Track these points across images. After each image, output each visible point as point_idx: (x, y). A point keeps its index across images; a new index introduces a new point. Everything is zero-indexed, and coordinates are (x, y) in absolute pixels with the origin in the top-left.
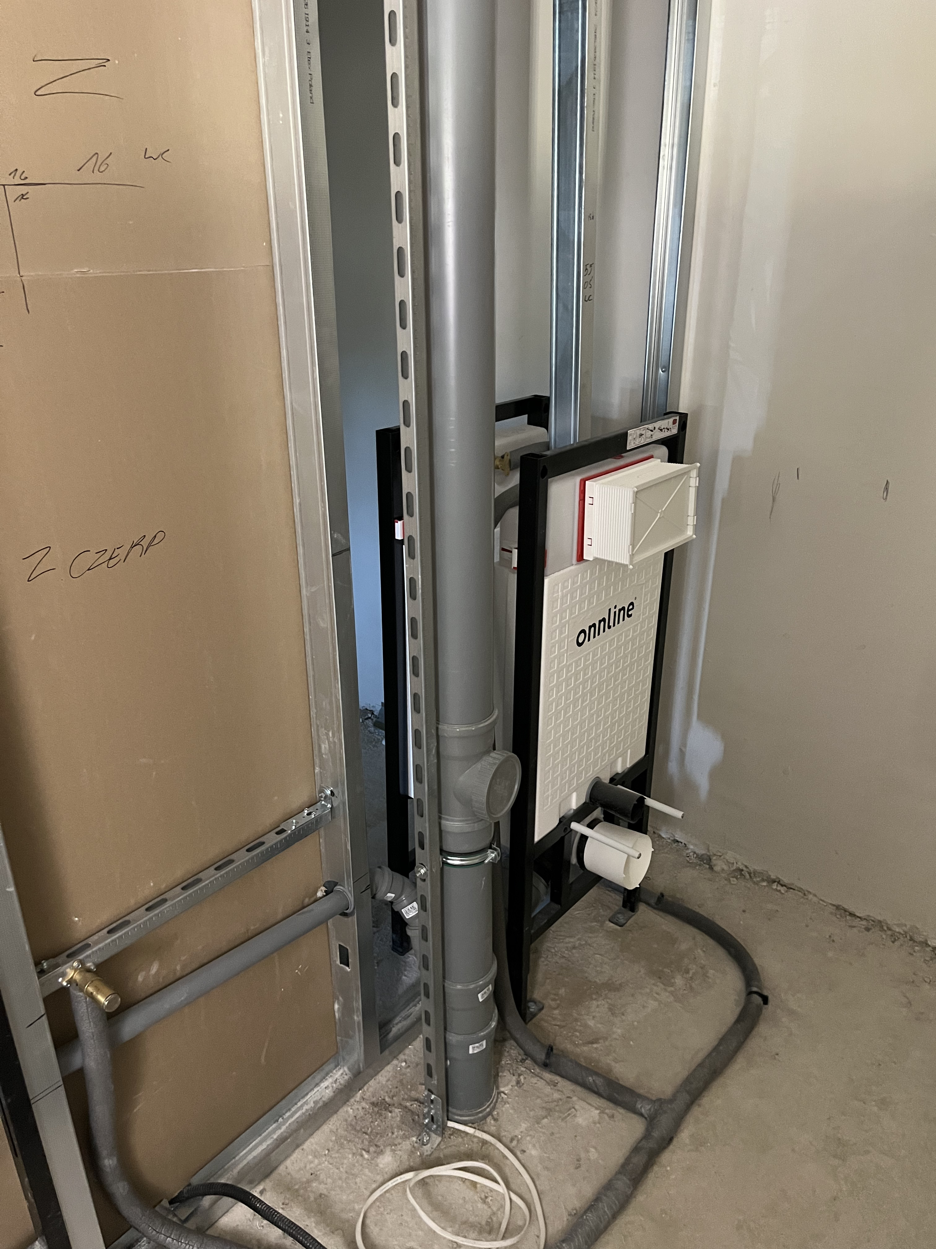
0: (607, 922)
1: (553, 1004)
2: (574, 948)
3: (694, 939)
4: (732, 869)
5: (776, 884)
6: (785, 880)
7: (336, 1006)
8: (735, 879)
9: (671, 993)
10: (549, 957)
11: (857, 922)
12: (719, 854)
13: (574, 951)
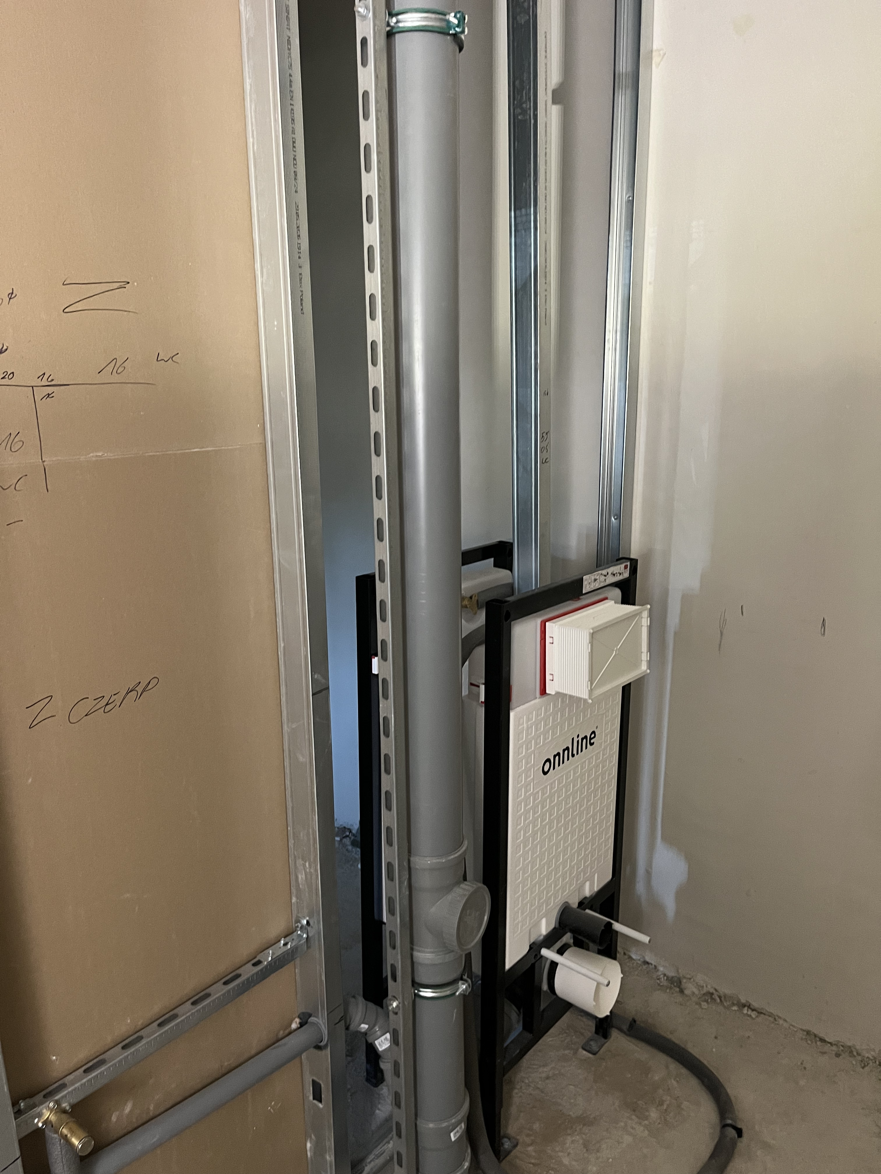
0: (581, 1050)
1: (528, 1140)
2: (548, 1078)
3: (667, 1067)
4: (702, 992)
5: (746, 1008)
6: (755, 1004)
7: (309, 1145)
8: (705, 1003)
9: (646, 1127)
10: (523, 1088)
11: (827, 1047)
12: (689, 976)
13: (547, 1081)
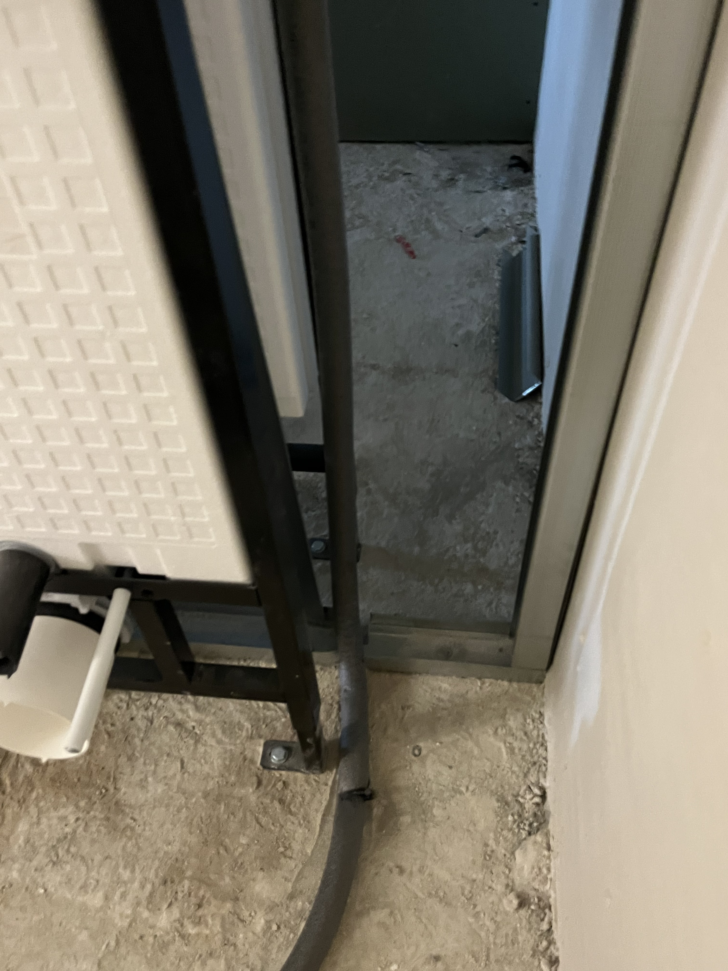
0: (262, 742)
2: (179, 725)
4: (535, 885)
12: (552, 841)
13: (172, 728)
